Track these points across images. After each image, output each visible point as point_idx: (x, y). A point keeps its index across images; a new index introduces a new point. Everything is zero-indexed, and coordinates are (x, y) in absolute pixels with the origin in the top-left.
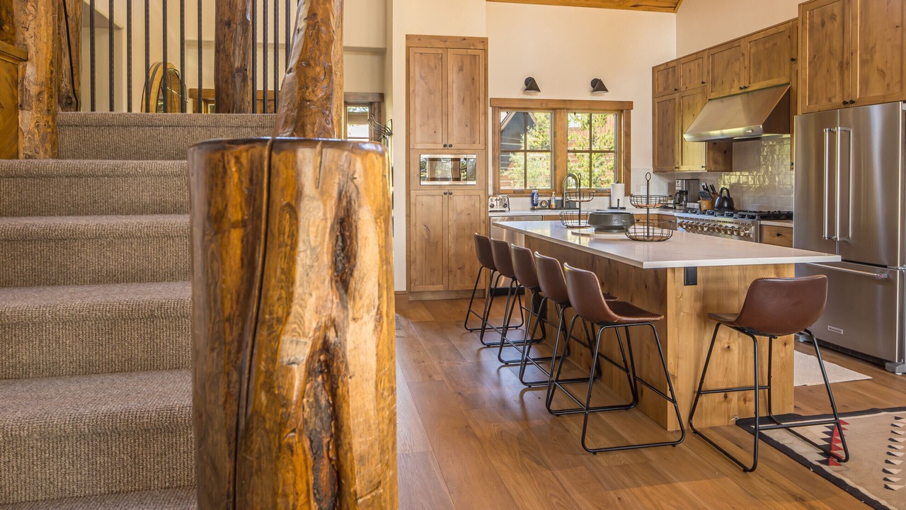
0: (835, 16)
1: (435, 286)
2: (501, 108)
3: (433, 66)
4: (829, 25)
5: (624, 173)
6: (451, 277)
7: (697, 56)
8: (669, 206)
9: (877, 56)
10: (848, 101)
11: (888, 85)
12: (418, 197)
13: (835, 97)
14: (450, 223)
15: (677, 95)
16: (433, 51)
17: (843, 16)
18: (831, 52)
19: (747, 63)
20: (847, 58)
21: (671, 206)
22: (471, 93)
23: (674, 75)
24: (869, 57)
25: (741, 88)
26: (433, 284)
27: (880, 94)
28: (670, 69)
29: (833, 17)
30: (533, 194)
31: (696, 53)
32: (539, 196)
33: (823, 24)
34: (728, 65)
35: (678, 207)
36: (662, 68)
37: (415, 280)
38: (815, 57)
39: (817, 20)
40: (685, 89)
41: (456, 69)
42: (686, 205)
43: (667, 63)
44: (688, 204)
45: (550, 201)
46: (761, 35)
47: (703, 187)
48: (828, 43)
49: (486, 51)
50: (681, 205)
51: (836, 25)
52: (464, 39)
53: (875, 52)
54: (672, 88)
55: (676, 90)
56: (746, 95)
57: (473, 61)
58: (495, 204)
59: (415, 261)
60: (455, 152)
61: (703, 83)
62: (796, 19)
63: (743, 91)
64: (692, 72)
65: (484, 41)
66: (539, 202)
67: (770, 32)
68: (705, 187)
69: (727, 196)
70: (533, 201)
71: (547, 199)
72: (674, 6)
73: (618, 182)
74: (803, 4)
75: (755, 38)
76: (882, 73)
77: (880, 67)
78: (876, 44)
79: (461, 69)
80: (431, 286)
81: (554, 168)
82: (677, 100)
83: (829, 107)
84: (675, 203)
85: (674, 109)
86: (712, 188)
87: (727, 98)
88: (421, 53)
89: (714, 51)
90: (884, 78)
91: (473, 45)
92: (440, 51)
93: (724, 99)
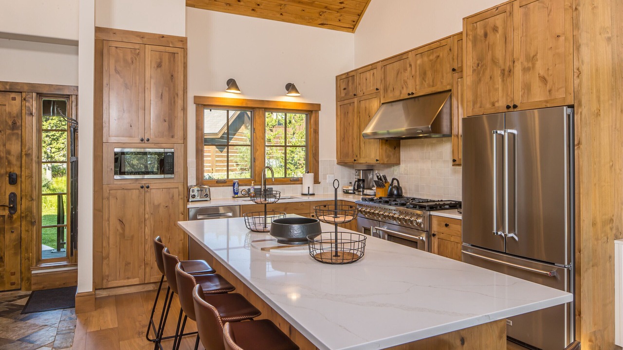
0: (497, 27)
1: (130, 280)
2: (205, 105)
3: (130, 61)
4: (491, 36)
5: (312, 164)
6: (148, 270)
7: (372, 67)
8: (350, 192)
9: (539, 64)
10: (511, 105)
11: (550, 91)
12: (111, 192)
13: (498, 101)
14: (147, 216)
15: (356, 100)
16: (130, 46)
17: (505, 28)
18: (494, 61)
19: (413, 73)
20: (509, 65)
21: (352, 192)
22: (169, 90)
23: (353, 83)
24: (530, 65)
25: (409, 94)
26: (128, 278)
27: (542, 99)
28: (350, 78)
29: (495, 29)
30: (234, 184)
31: (371, 65)
32: (239, 185)
33: (486, 35)
34: (398, 74)
35: (357, 193)
36: (344, 77)
37: (108, 276)
38: (478, 65)
39: (480, 32)
40: (362, 95)
41: (154, 65)
42: (363, 191)
43: (348, 73)
44: (365, 191)
45: (249, 190)
46: (426, 49)
47: (378, 177)
48: (490, 52)
49: (185, 50)
50: (360, 191)
51: (498, 36)
52: (163, 37)
53: (537, 60)
54: (351, 94)
55: (355, 95)
56: (413, 100)
57: (172, 59)
58: (196, 194)
59: (108, 257)
60: (153, 145)
61: (377, 89)
62: (461, 33)
63: (411, 96)
64: (368, 80)
65: (183, 41)
66: (240, 190)
67: (434, 46)
68: (379, 177)
69: (397, 185)
70: (234, 190)
71: (246, 188)
72: (352, 27)
73: (308, 172)
74: (467, 18)
75: (420, 51)
76: (544, 80)
77: (542, 73)
78: (537, 53)
79: (159, 65)
80: (126, 281)
81: (253, 160)
82: (356, 103)
83: (493, 111)
84: (354, 189)
85: (354, 111)
86: (385, 177)
87: (397, 103)
88: (116, 47)
89: (387, 62)
90: (546, 84)
91: (172, 42)
92: (137, 47)
93: (393, 104)
